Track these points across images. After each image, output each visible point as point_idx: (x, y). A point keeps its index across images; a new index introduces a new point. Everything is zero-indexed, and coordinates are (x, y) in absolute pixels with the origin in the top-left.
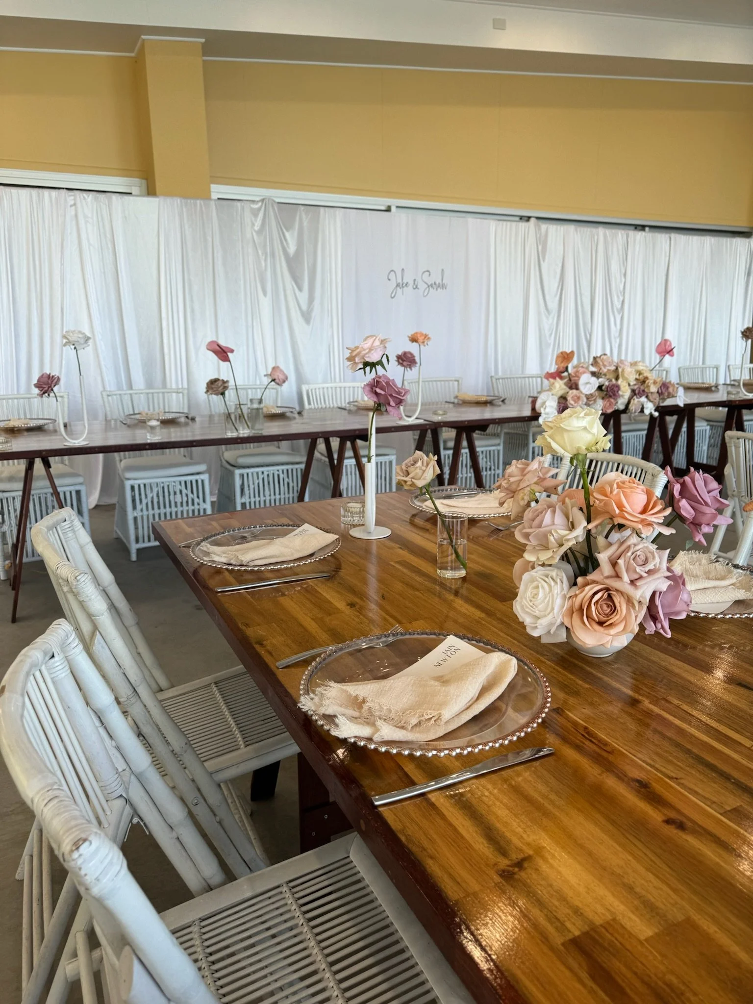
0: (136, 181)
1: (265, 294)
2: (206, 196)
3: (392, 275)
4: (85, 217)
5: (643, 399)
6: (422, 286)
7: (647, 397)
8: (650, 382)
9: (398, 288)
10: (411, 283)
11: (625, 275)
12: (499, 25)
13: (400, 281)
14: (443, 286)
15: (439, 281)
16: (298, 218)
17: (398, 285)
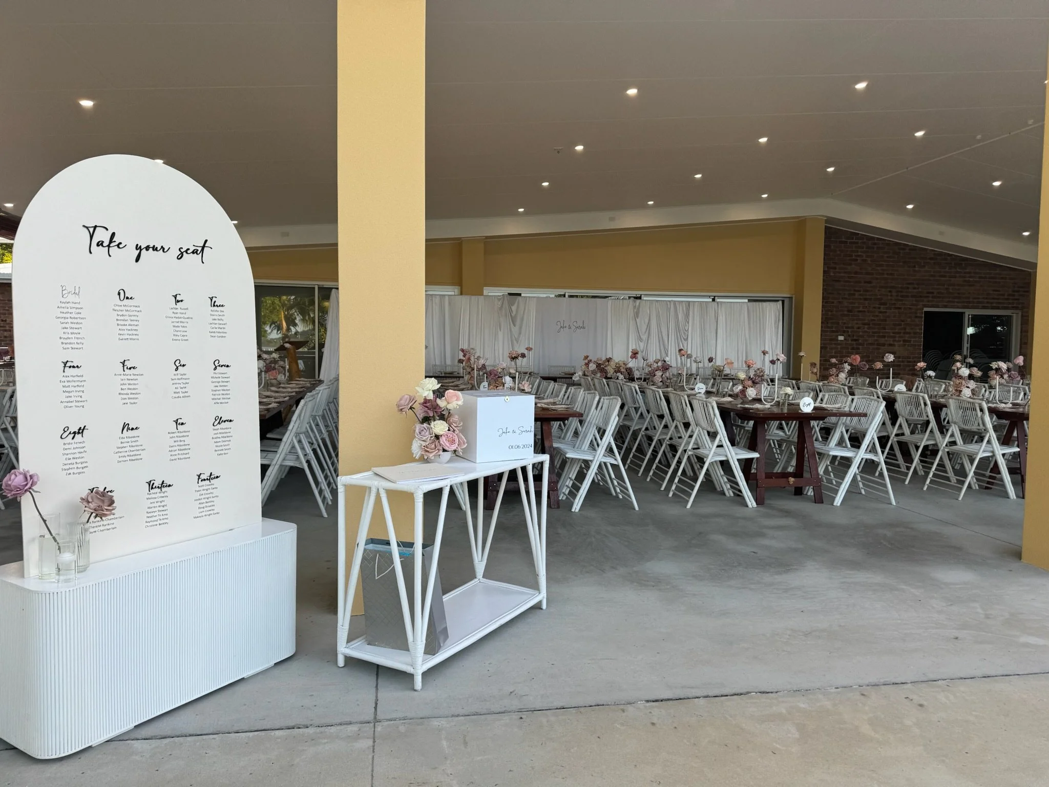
0: (457, 287)
1: (500, 330)
2: (482, 294)
3: (559, 323)
4: (436, 303)
5: (619, 374)
6: (573, 328)
7: (621, 374)
8: (621, 368)
10: (568, 326)
11: (688, 323)
12: (612, 219)
13: (562, 325)
14: (584, 328)
15: (581, 325)
16: (517, 301)
17: (561, 327)
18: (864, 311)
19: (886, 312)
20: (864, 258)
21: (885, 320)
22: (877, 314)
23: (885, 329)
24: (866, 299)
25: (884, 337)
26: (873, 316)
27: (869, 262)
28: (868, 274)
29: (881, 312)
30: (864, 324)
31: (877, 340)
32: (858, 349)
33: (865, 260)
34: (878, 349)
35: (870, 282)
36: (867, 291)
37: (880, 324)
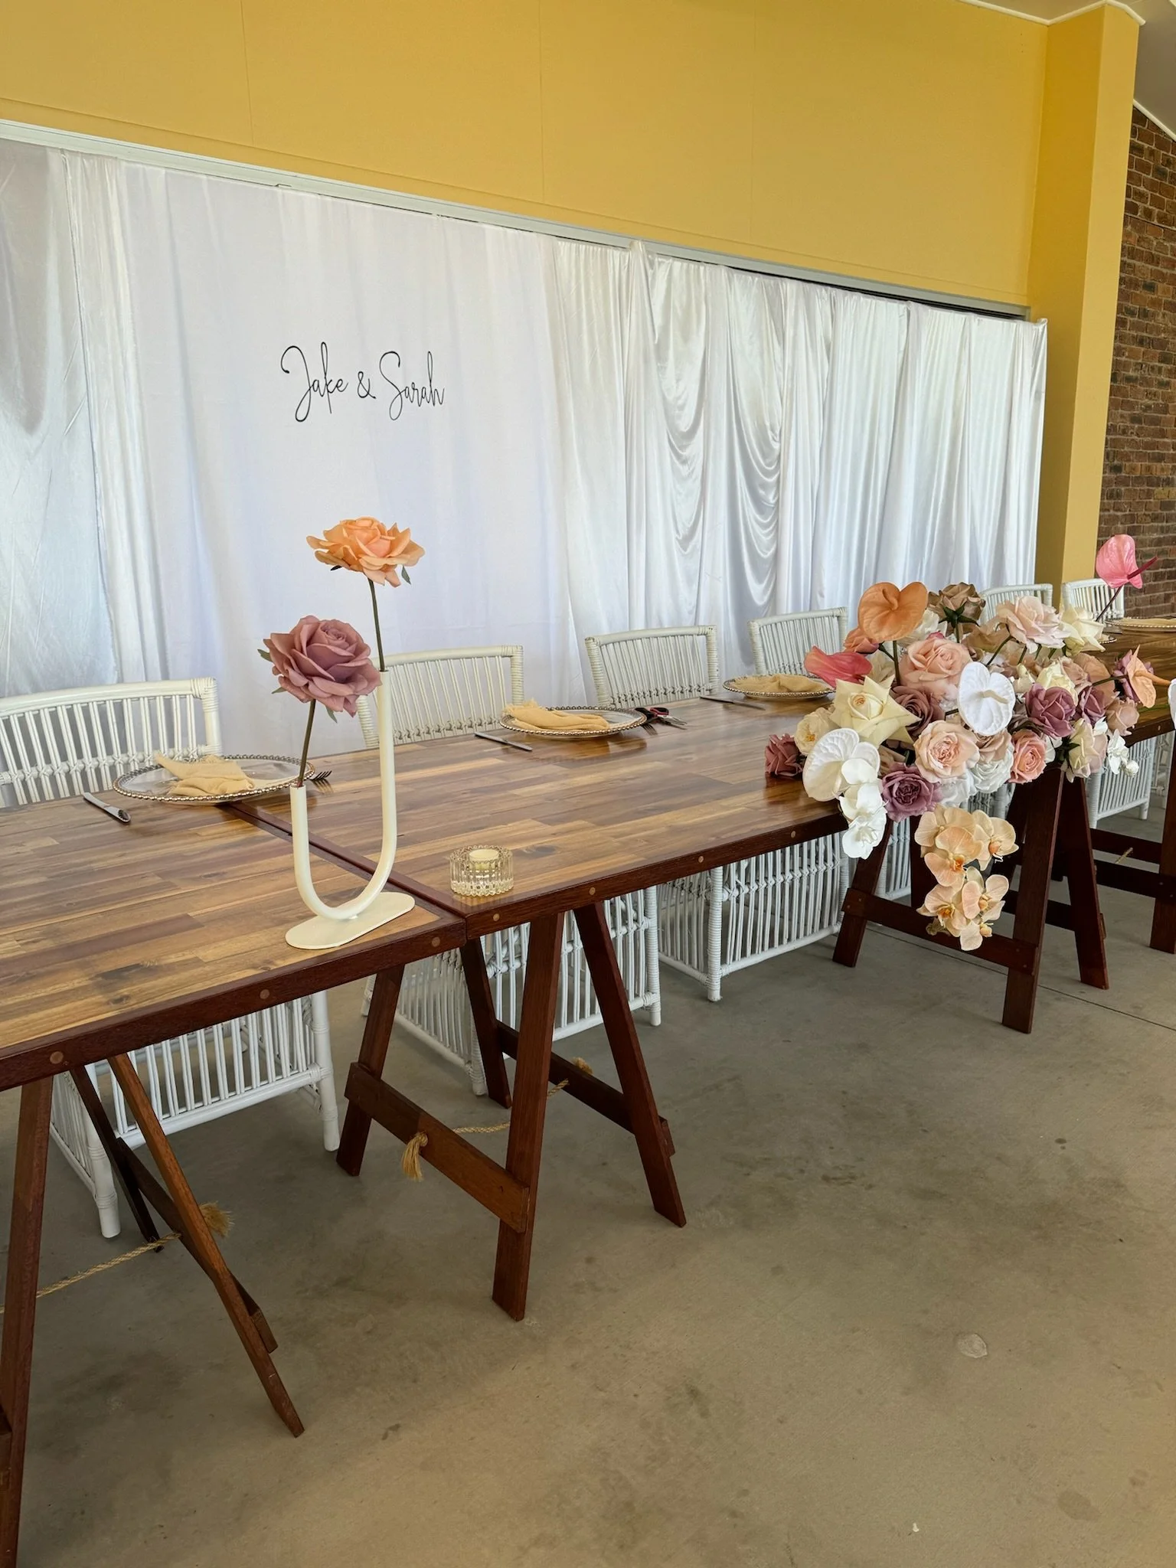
3: (293, 359)
6: (382, 391)
9: (315, 395)
10: (350, 381)
13: (316, 374)
14: (434, 395)
17: (313, 386)
18: (1135, 380)
19: (1168, 384)
20: (1148, 205)
21: (1165, 410)
22: (1154, 389)
23: (1163, 434)
24: (1141, 342)
25: (1160, 458)
26: (1148, 394)
27: (1155, 222)
28: (1152, 259)
29: (1161, 384)
30: (1135, 419)
31: (1149, 469)
32: (1119, 496)
33: (1148, 214)
34: (1149, 494)
35: (1150, 288)
36: (1145, 314)
37: (1155, 421)
